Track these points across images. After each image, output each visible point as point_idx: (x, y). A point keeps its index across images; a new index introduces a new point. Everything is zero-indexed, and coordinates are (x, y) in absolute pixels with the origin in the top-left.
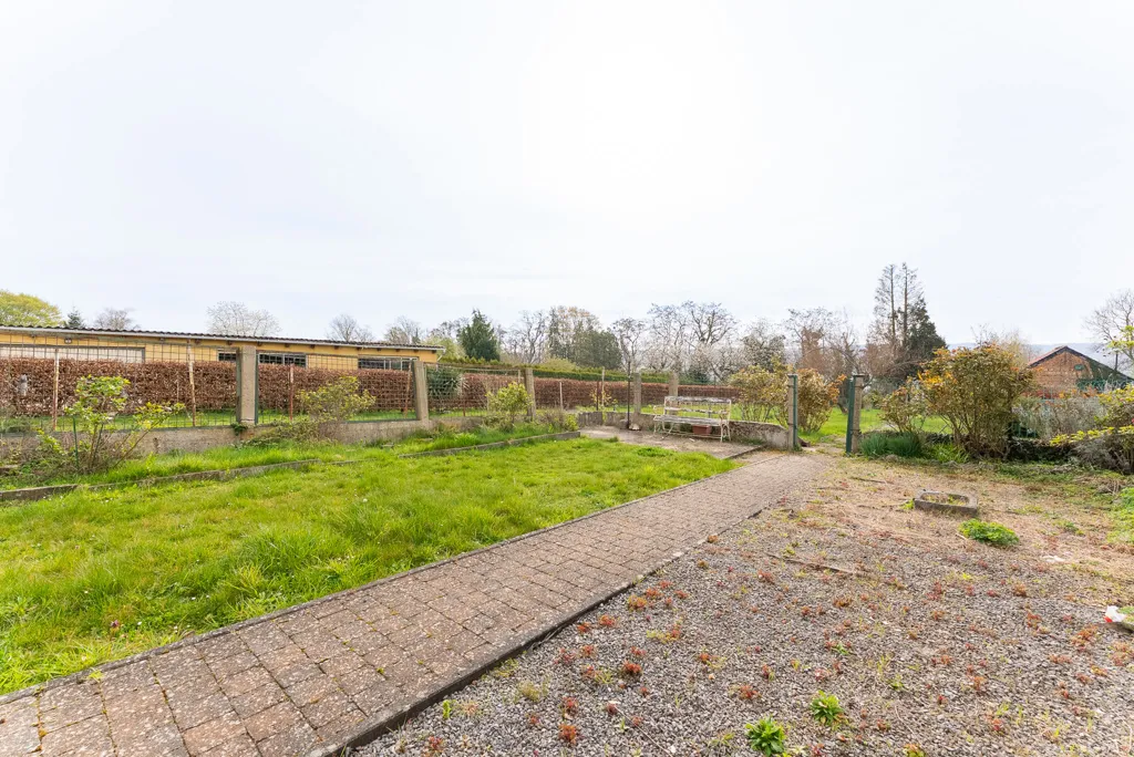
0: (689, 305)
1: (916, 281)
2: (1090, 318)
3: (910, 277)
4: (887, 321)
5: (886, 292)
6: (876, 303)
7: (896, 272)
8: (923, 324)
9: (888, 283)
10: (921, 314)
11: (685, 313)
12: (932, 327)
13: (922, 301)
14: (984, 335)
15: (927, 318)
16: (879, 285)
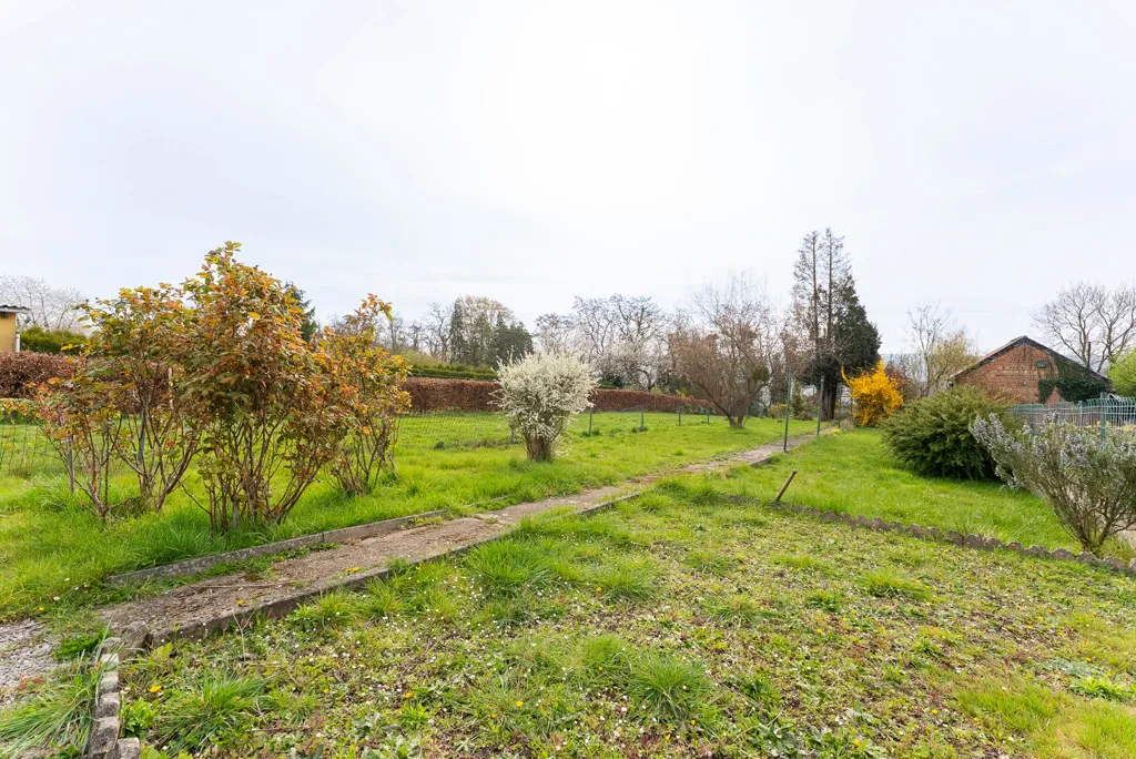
0: (617, 299)
1: (842, 252)
2: (1040, 316)
3: (834, 247)
4: (806, 303)
5: (806, 266)
6: (795, 282)
7: (820, 240)
8: (850, 308)
9: (810, 256)
10: (848, 294)
11: (612, 308)
12: (861, 313)
13: (849, 278)
14: (924, 322)
15: (856, 299)
16: (798, 258)
